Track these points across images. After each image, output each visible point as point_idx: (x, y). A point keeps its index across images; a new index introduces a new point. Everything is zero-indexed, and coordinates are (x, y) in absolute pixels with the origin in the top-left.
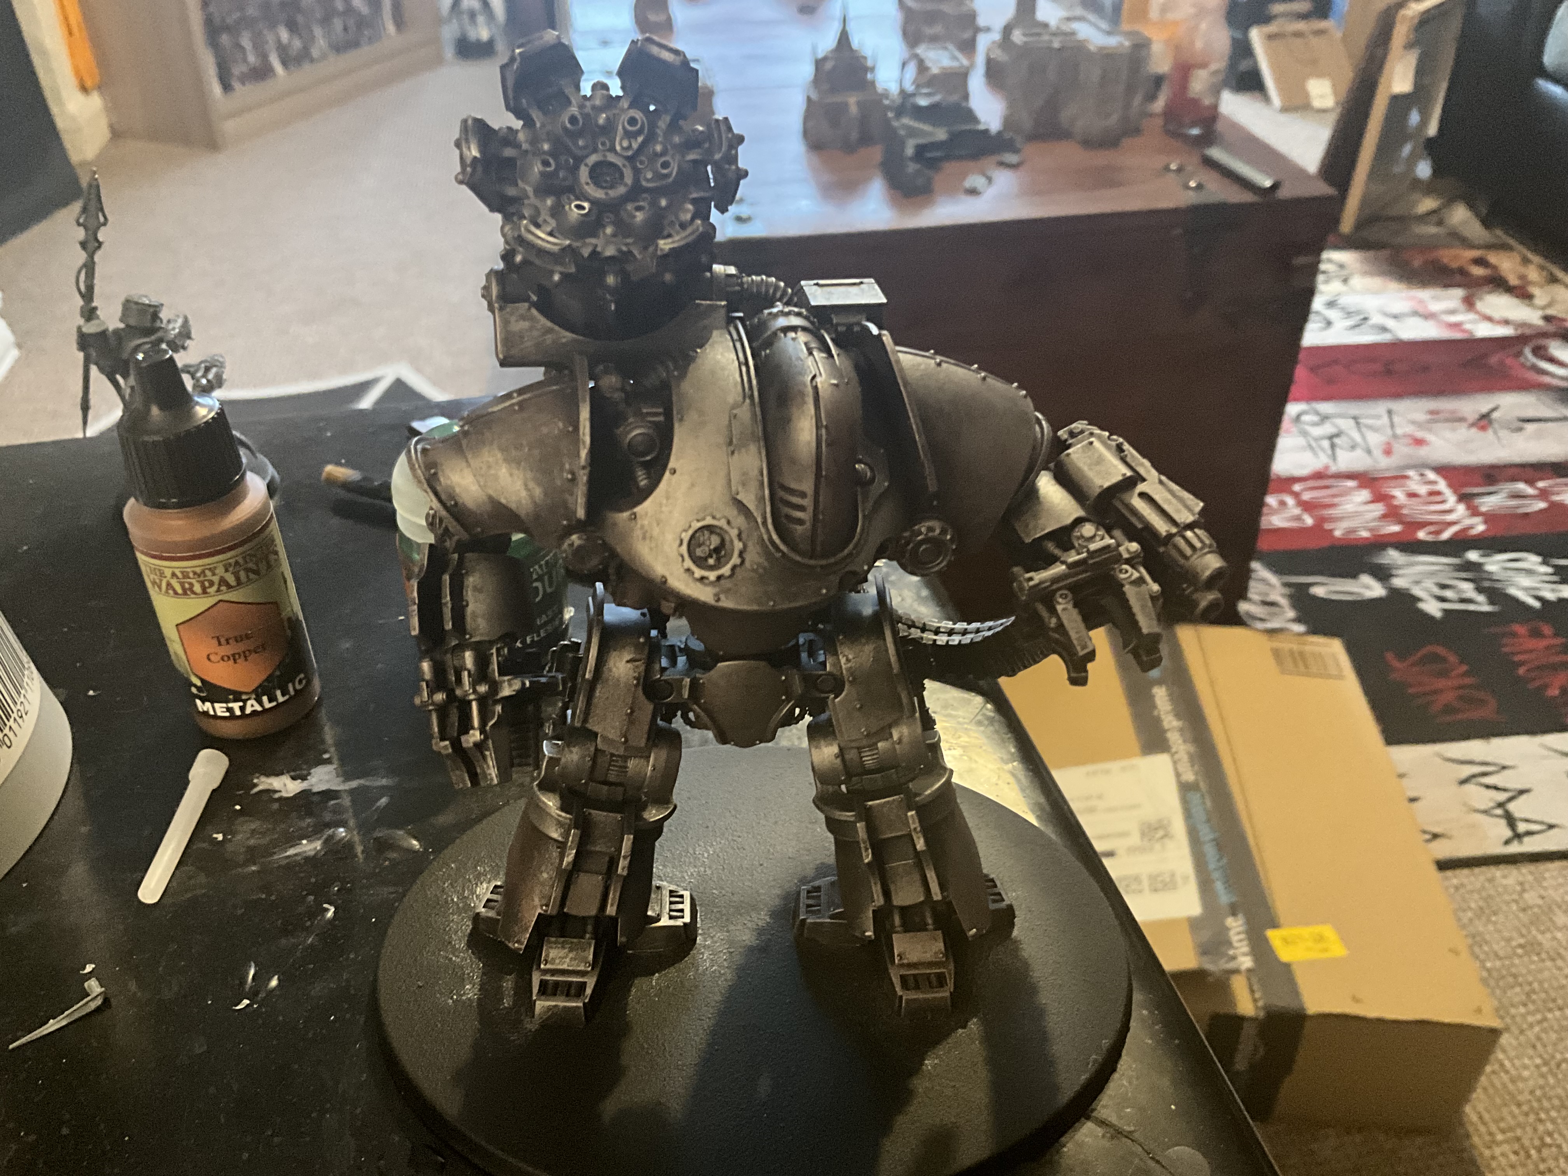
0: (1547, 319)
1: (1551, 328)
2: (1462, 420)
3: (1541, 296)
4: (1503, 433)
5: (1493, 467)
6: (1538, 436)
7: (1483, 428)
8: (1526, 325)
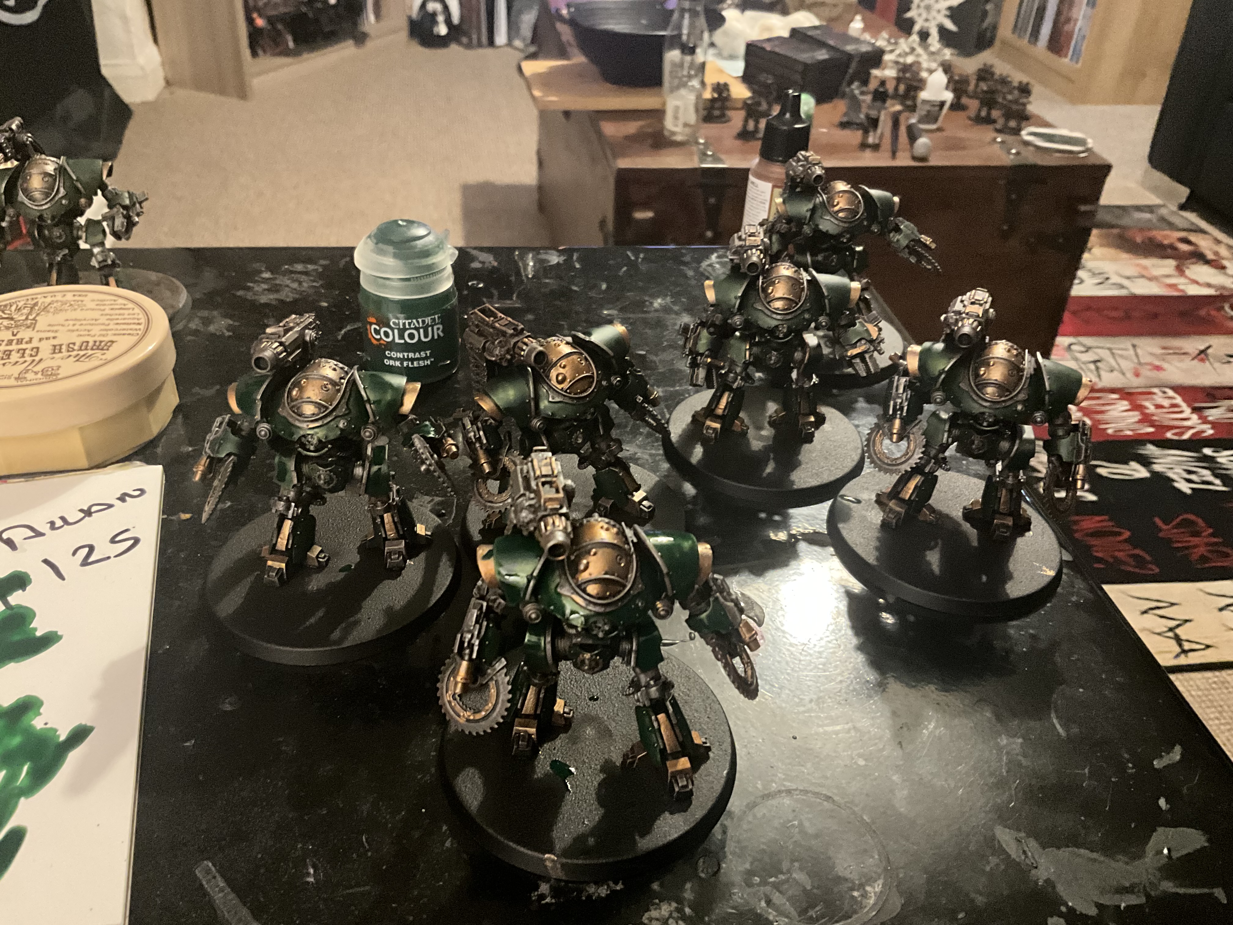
2: (1187, 354)
4: (1217, 365)
5: (1211, 388)
7: (1202, 360)
8: (1224, 288)
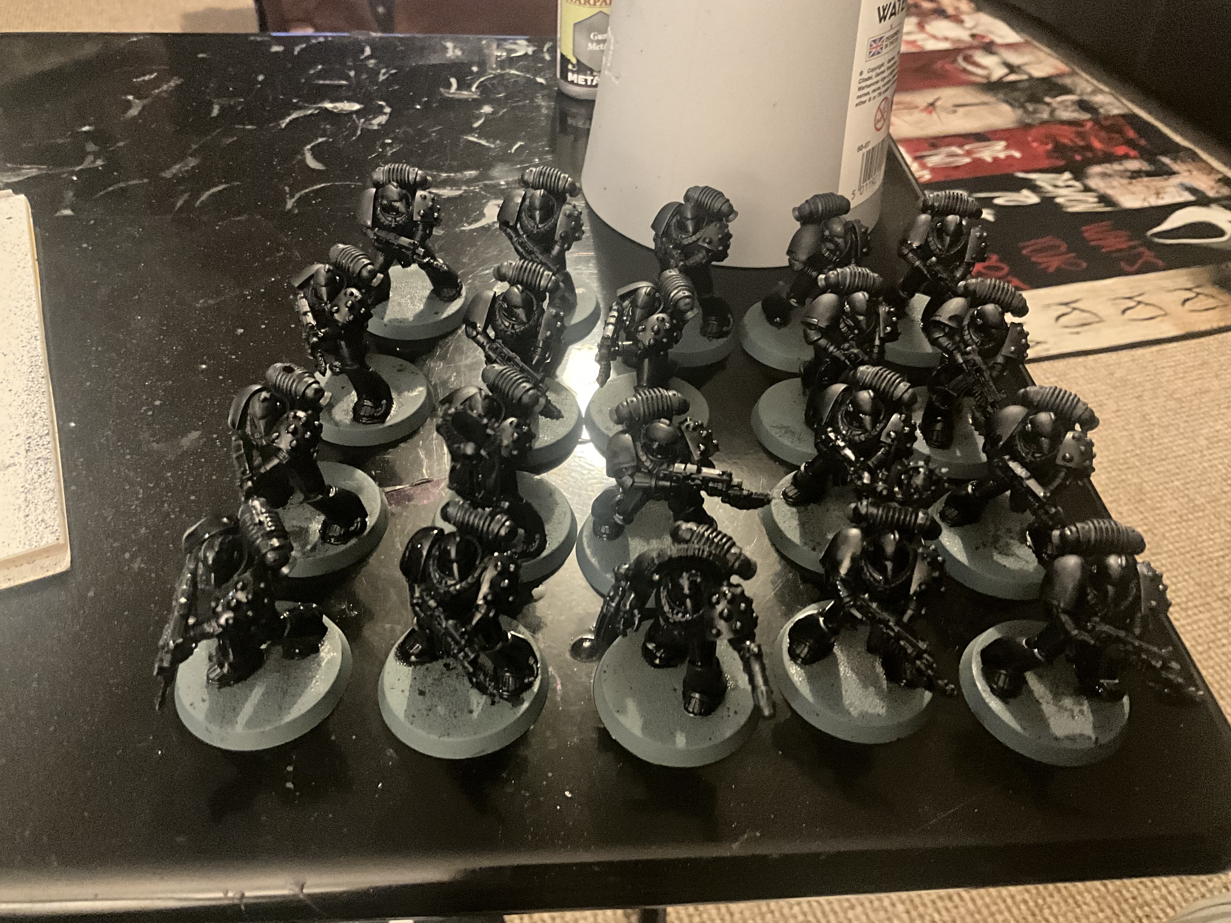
0: (973, 36)
1: (975, 43)
2: (917, 107)
3: (969, 21)
4: (943, 115)
5: (936, 138)
6: (966, 115)
7: (930, 112)
8: (959, 41)
